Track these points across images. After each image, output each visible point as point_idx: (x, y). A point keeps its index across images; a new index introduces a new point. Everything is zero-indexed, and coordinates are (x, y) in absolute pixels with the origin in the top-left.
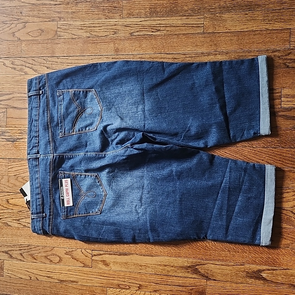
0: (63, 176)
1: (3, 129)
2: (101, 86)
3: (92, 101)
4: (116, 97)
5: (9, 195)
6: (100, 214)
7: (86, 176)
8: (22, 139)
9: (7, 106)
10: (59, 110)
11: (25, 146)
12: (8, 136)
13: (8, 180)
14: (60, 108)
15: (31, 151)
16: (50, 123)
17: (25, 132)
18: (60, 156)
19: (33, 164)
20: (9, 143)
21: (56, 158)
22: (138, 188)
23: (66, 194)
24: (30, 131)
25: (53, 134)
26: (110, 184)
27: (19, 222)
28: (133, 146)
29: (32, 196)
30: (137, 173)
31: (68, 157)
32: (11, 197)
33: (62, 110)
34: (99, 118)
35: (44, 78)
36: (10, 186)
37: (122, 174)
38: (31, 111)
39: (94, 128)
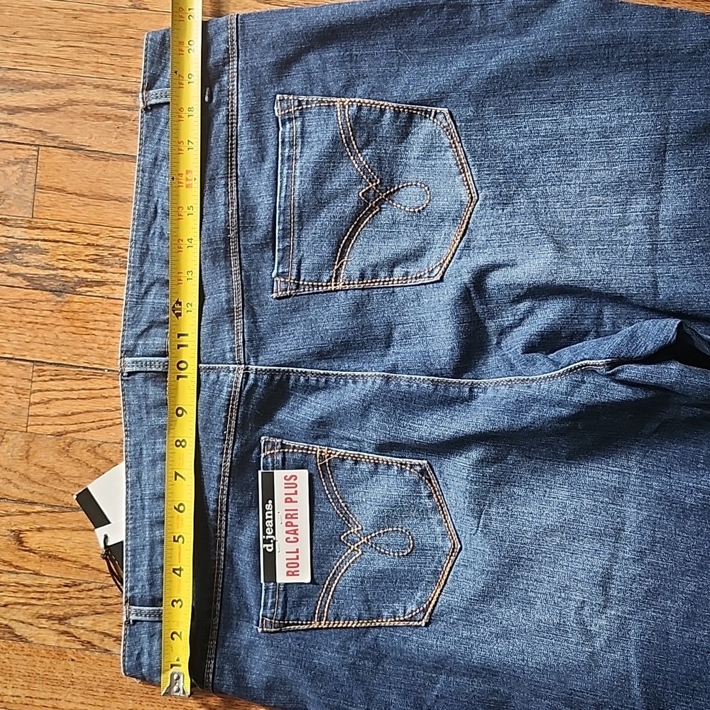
0: (279, 458)
1: (18, 233)
2: (479, 99)
3: (427, 158)
4: (536, 152)
5: (28, 514)
6: (427, 625)
7: (376, 465)
8: (100, 283)
9: (39, 134)
10: (282, 182)
11: (111, 317)
12: (37, 267)
13: (28, 451)
14: (285, 172)
15: (140, 342)
16: (238, 232)
17: (117, 255)
18: (272, 374)
19: (146, 396)
20: (38, 295)
21: (255, 385)
22: (598, 535)
23: (287, 532)
24: (144, 255)
25: (248, 278)
26: (481, 511)
27: (63, 628)
28: (619, 371)
29: (134, 528)
30: (598, 474)
31: (307, 381)
32: (34, 523)
33: (298, 183)
34: (456, 233)
35: (224, 35)
36: (33, 476)
37: (534, 471)
38: (151, 173)
39: (430, 272)
